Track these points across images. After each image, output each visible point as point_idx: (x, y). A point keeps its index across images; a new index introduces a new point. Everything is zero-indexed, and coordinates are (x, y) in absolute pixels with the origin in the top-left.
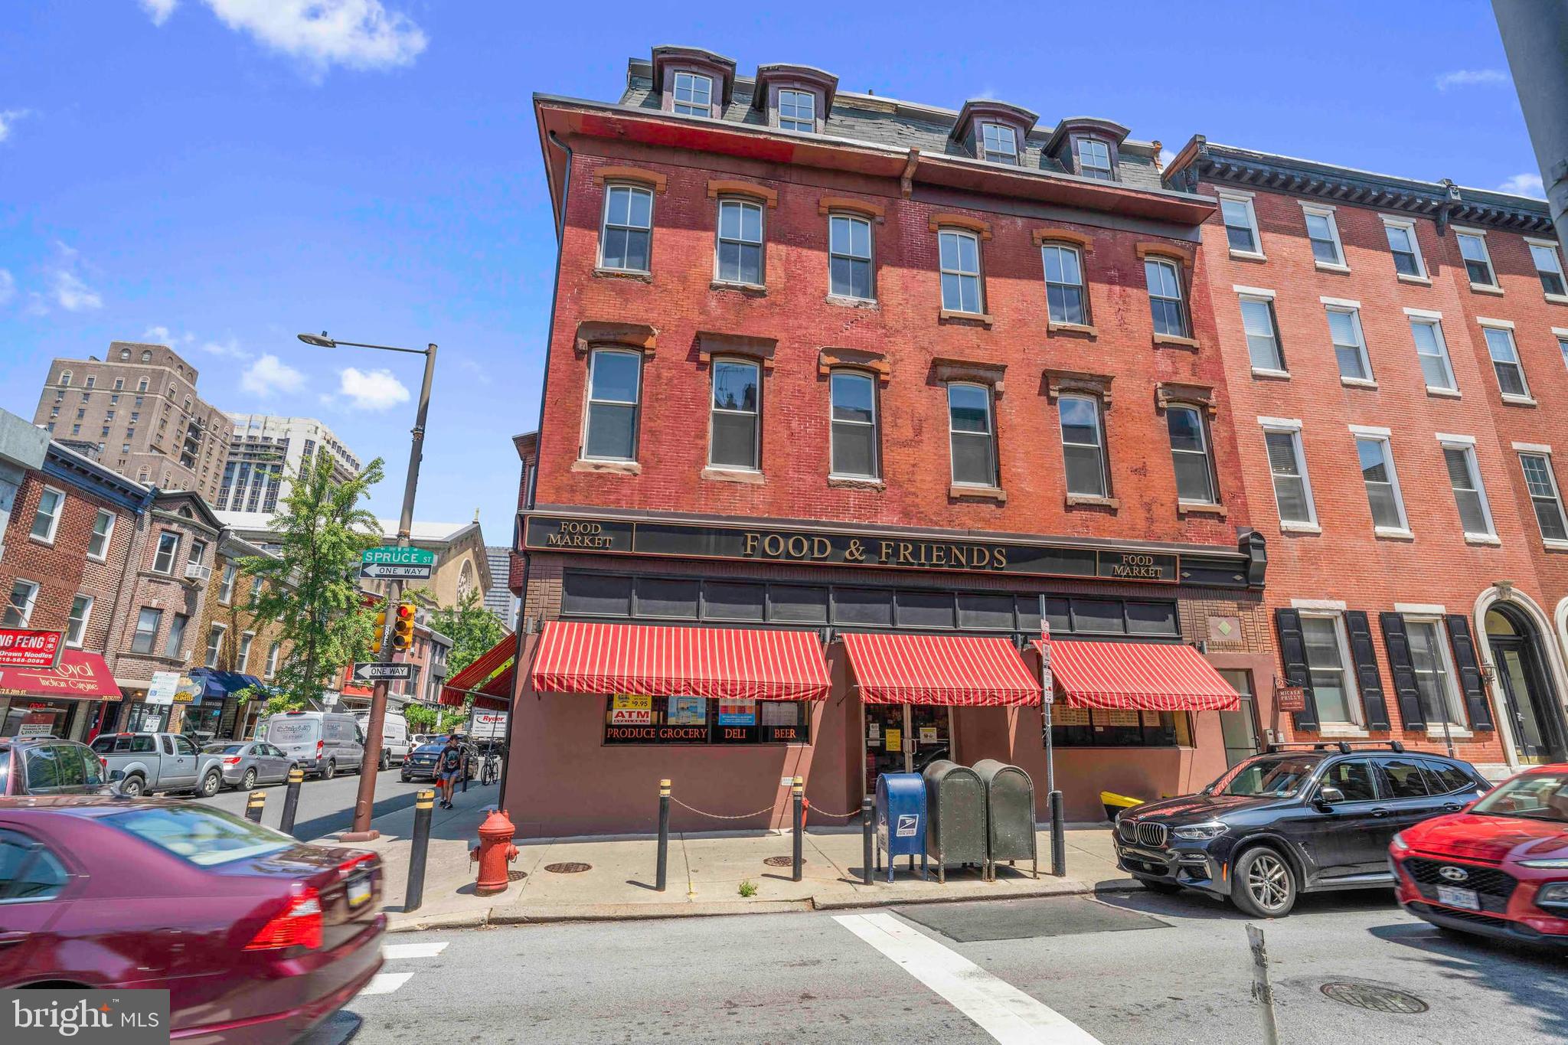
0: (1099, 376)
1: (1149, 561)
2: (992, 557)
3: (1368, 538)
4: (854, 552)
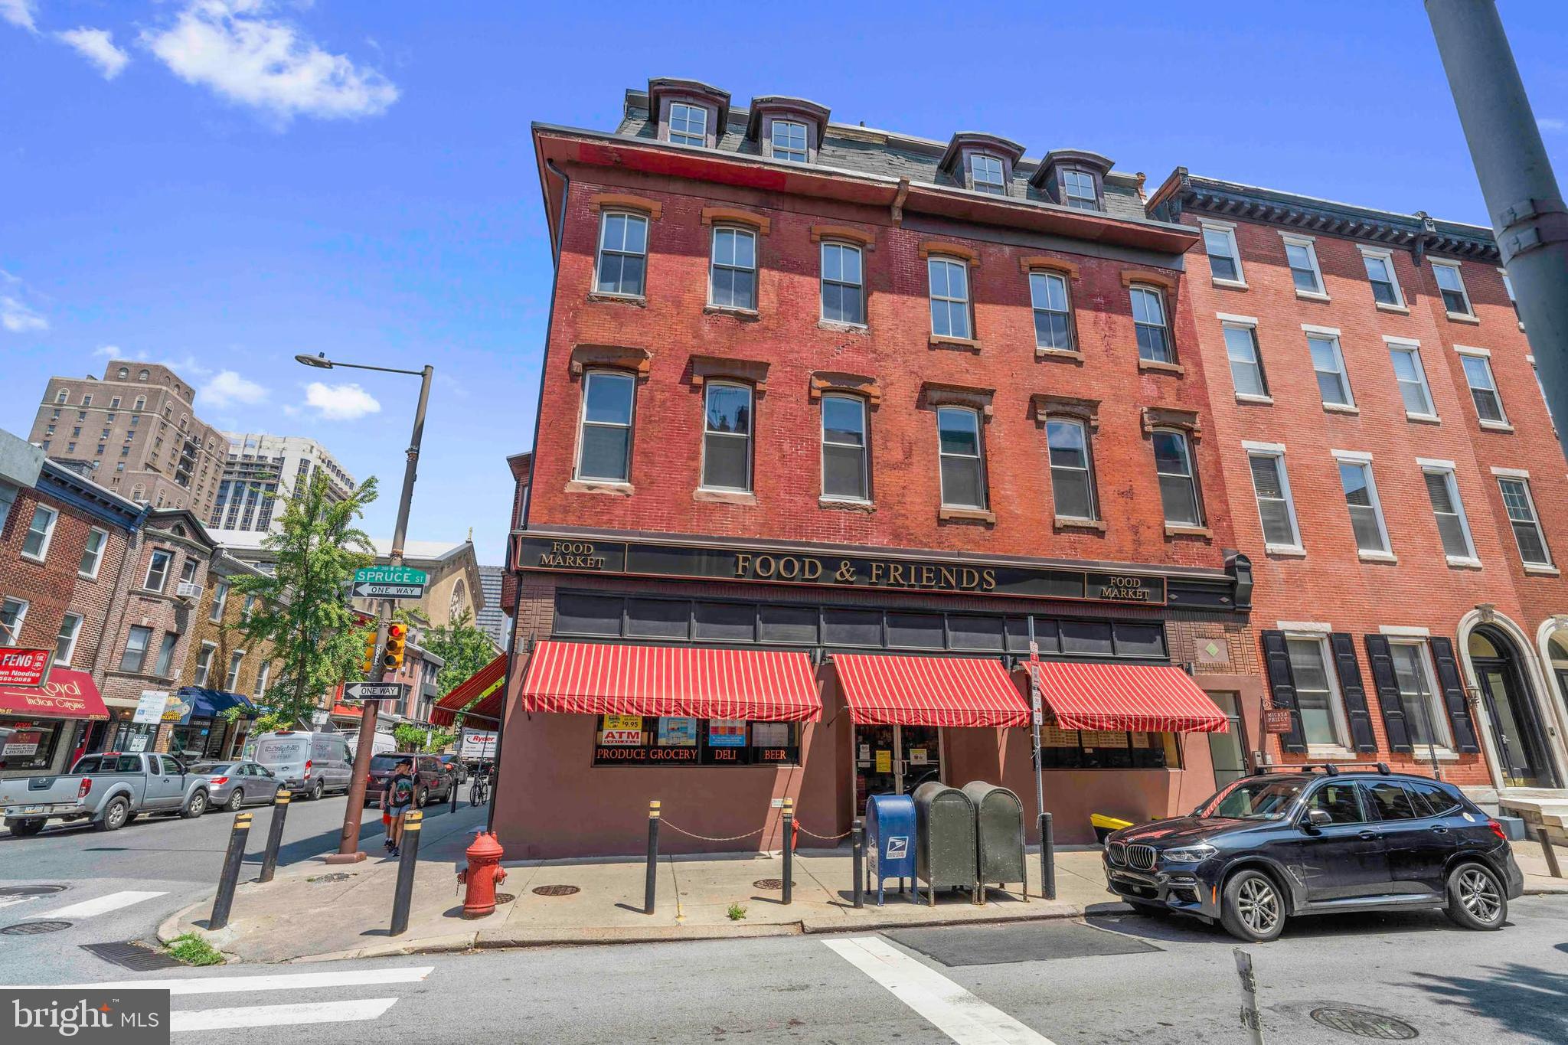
0: (1086, 401)
1: (1137, 582)
2: (982, 578)
3: (1351, 560)
4: (845, 572)
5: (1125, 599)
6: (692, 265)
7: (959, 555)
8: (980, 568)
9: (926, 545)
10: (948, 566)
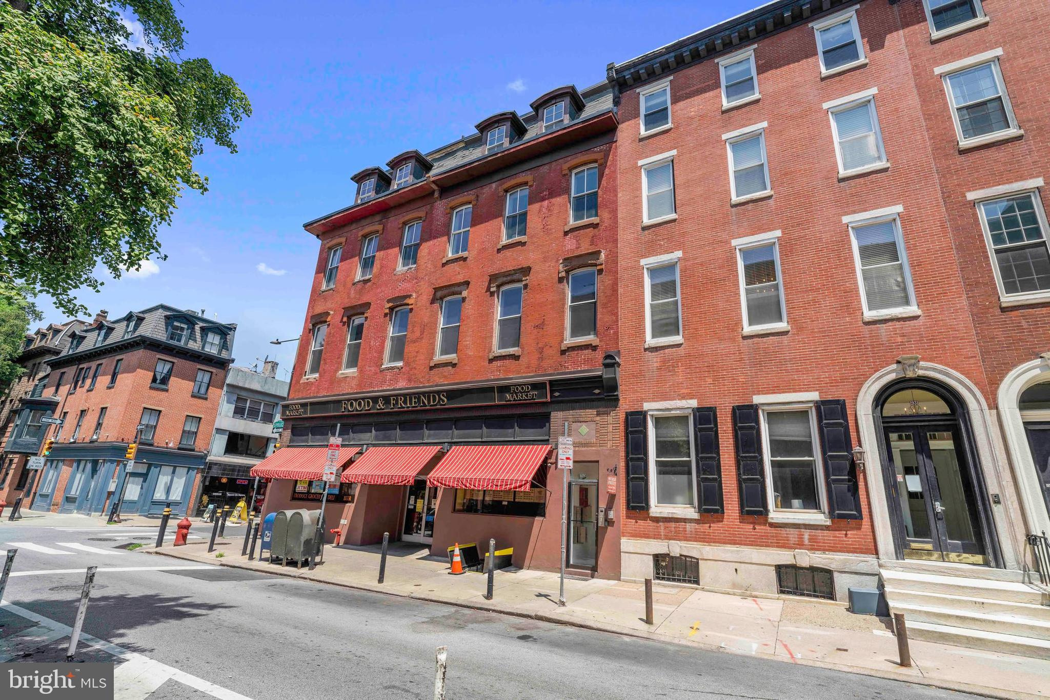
1: (528, 388)
2: (439, 397)
3: (733, 340)
4: (380, 405)
5: (520, 400)
6: (352, 263)
8: (438, 392)
9: (421, 383)
10: (424, 393)
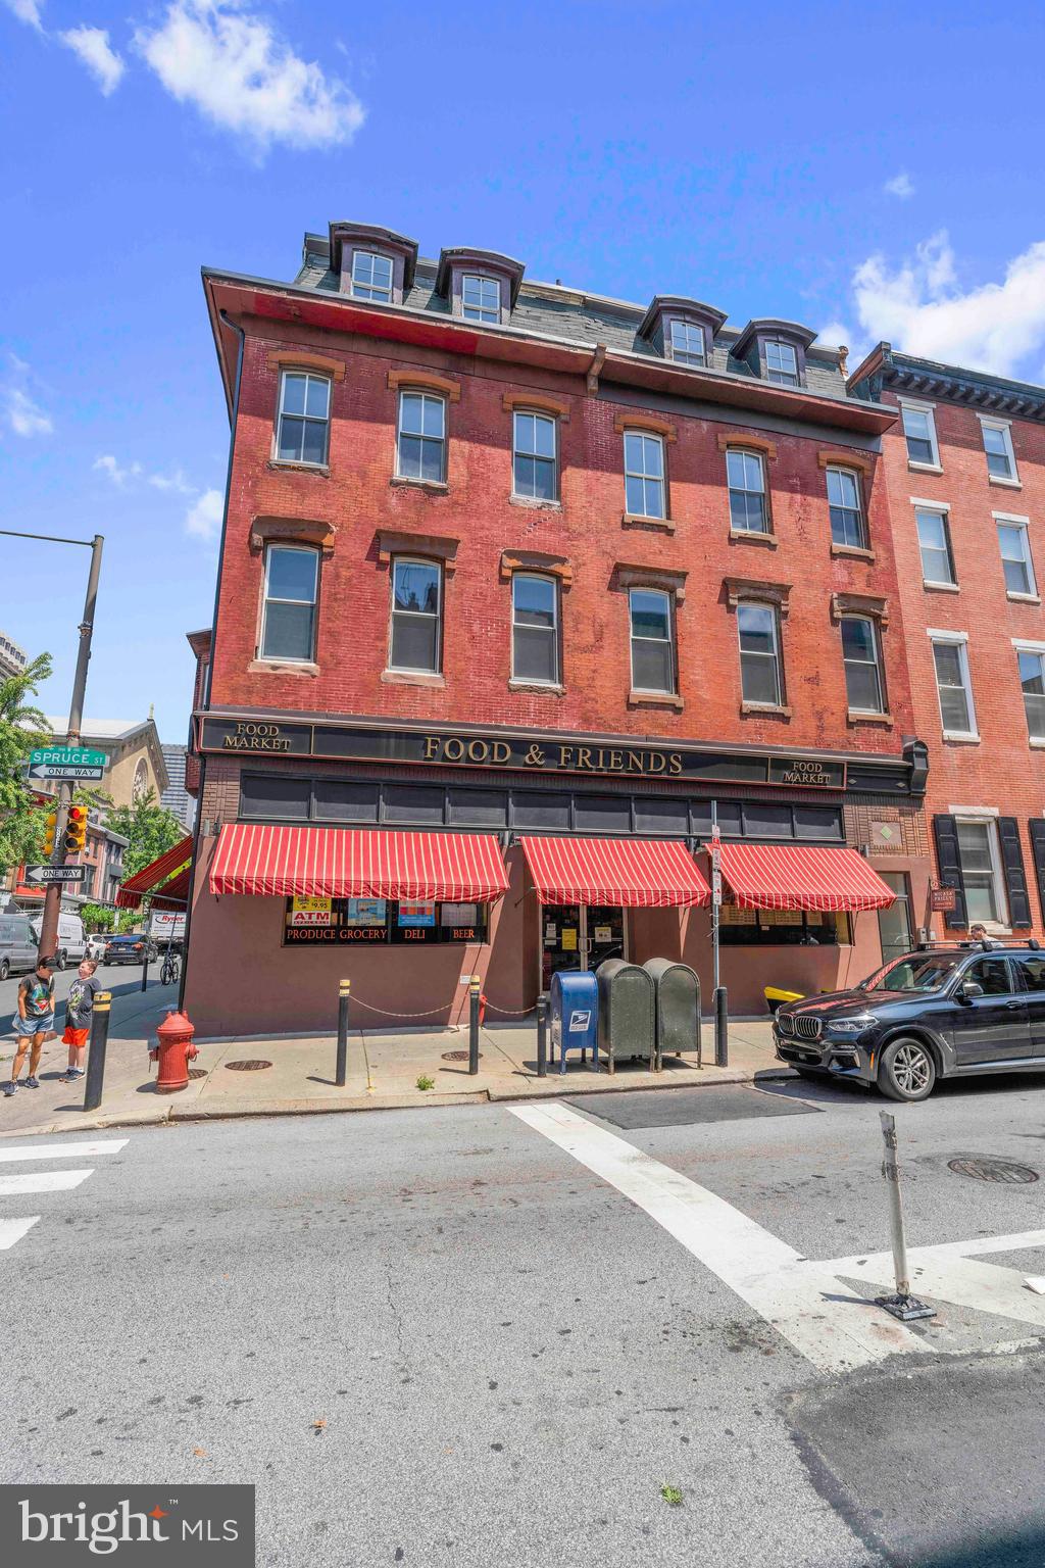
0: (778, 585)
1: (819, 768)
2: (669, 763)
3: (1023, 748)
4: (534, 757)
5: (805, 783)
6: (378, 433)
7: (647, 740)
8: (667, 752)
9: (615, 730)
10: (636, 750)
